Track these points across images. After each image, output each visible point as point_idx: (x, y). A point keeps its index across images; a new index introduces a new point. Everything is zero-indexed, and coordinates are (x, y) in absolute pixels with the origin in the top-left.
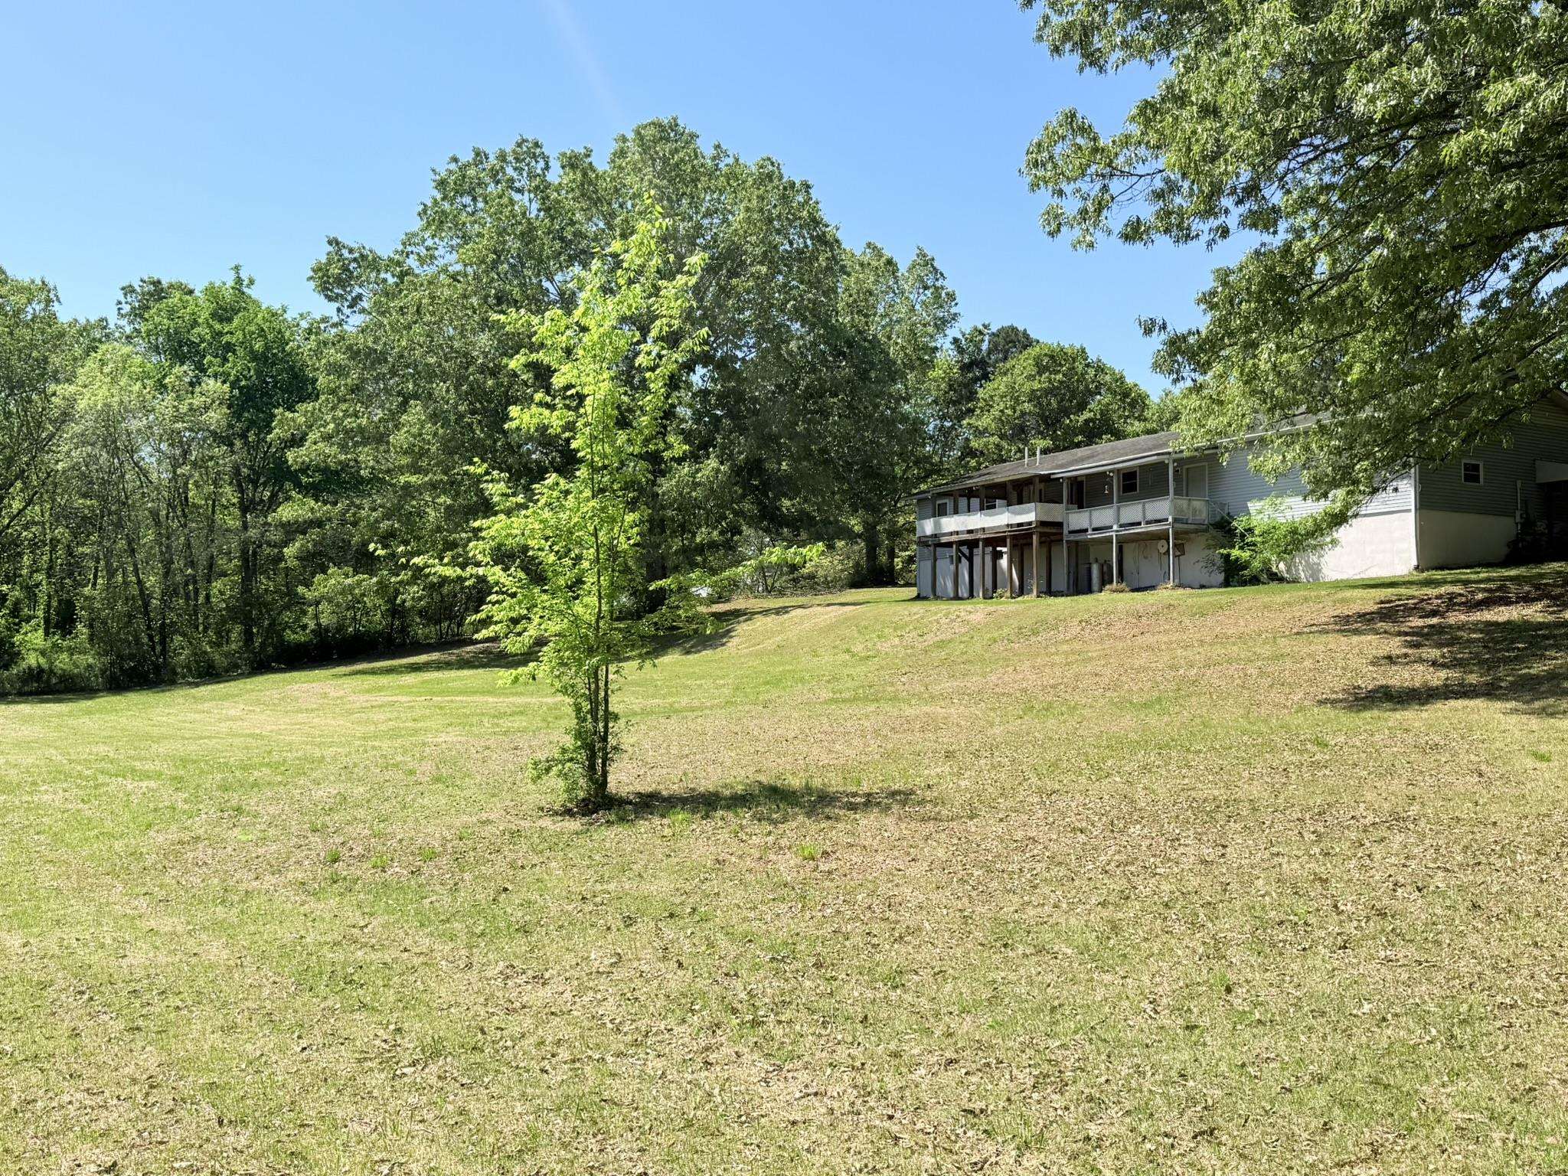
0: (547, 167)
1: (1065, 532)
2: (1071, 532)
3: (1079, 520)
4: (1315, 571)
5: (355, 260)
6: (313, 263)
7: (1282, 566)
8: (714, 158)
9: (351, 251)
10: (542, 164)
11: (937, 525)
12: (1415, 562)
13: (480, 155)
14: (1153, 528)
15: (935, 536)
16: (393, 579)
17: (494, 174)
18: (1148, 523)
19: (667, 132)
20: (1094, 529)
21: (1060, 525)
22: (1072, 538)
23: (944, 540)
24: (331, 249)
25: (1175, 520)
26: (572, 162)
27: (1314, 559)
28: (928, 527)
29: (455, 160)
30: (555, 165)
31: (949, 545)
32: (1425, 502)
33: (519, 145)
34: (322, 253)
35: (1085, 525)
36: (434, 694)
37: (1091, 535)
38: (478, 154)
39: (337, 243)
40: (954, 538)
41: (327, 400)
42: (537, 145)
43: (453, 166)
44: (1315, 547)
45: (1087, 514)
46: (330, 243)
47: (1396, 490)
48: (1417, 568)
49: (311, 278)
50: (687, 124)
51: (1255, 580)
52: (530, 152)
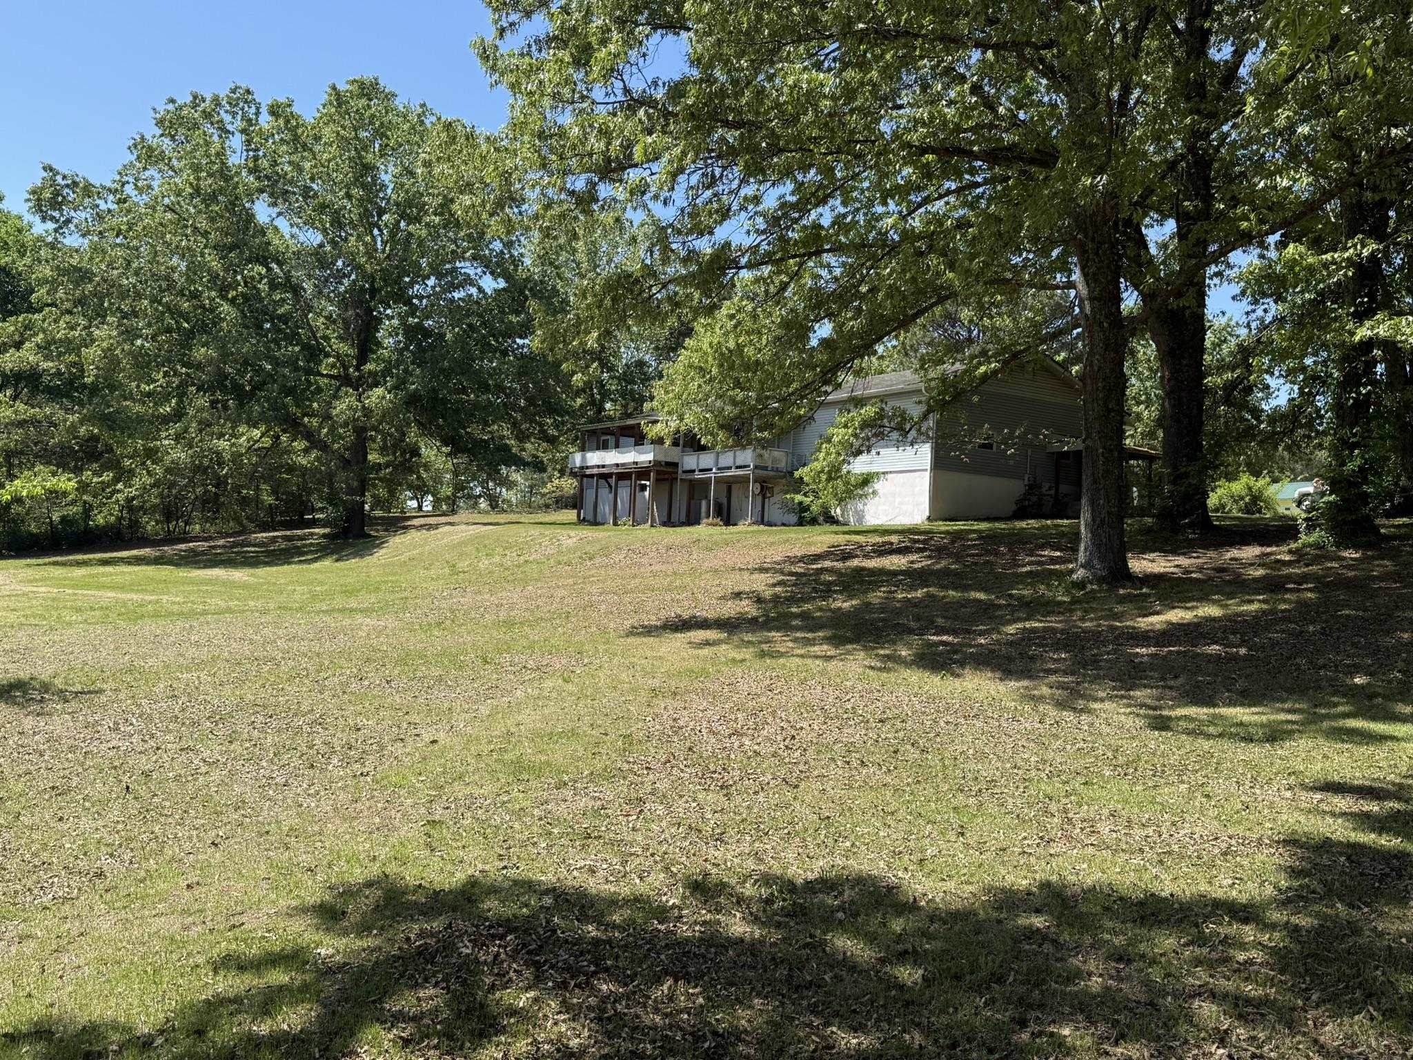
0: (257, 113)
1: (680, 471)
2: (684, 472)
3: (690, 461)
4: (860, 516)
5: (67, 186)
6: (29, 187)
7: (838, 510)
8: (419, 116)
9: (64, 177)
10: (253, 110)
11: (584, 458)
12: (927, 514)
13: (197, 99)
14: (740, 472)
15: (582, 468)
16: (95, 480)
17: (207, 115)
18: (737, 467)
19: (368, 90)
20: (701, 471)
21: (675, 465)
22: (684, 476)
23: (588, 472)
24: (45, 174)
25: (756, 467)
26: (274, 111)
27: (860, 506)
28: (577, 459)
29: (172, 101)
30: (264, 110)
31: (592, 476)
32: (939, 463)
33: (233, 91)
34: (38, 177)
35: (694, 467)
36: (64, 586)
37: (698, 476)
38: (195, 97)
39: (51, 169)
40: (595, 471)
41: (51, 312)
42: (248, 92)
43: (171, 107)
44: (861, 496)
45: (695, 457)
46: (45, 169)
47: (878, 453)
48: (929, 518)
49: (28, 200)
50: (387, 84)
51: (814, 521)
52: (242, 98)
